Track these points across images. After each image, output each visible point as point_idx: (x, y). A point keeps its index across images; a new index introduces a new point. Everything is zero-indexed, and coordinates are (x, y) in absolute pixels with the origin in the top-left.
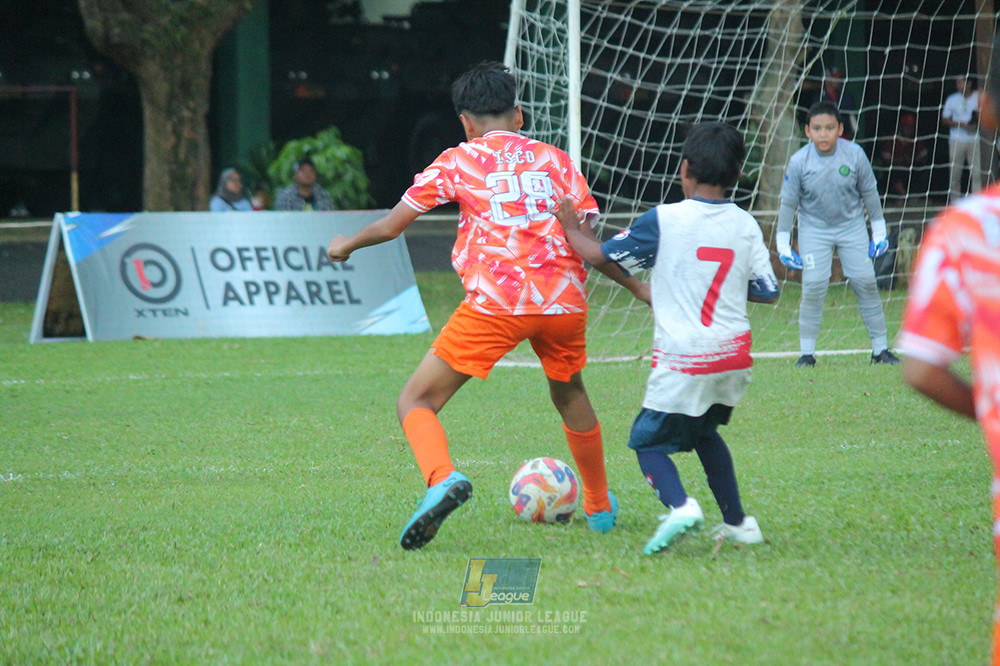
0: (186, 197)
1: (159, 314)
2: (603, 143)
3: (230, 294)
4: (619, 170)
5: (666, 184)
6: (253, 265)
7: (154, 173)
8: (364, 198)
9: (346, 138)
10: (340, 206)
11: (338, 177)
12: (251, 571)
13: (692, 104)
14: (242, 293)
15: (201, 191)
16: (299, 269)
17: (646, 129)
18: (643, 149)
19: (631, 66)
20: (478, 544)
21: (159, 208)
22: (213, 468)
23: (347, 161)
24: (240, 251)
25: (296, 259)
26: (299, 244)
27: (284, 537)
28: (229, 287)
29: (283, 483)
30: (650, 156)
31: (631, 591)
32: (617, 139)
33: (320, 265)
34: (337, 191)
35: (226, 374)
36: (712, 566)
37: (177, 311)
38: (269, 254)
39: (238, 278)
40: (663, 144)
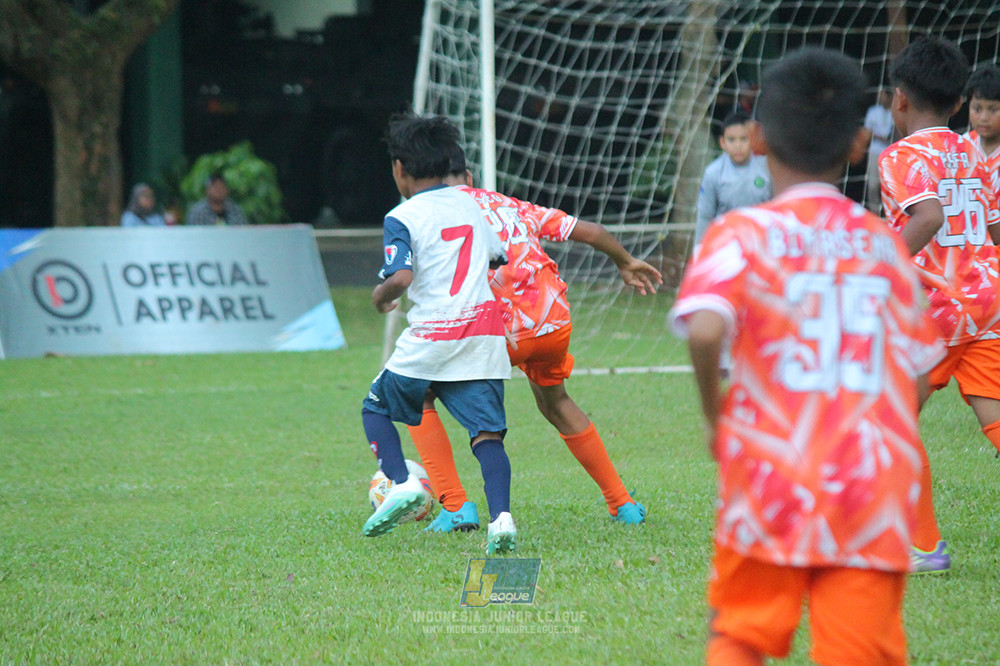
0: (98, 213)
1: (72, 331)
2: (517, 157)
3: (142, 310)
4: (534, 184)
5: (581, 198)
6: (165, 281)
7: (66, 188)
8: (278, 213)
9: (259, 152)
10: (253, 220)
11: (251, 192)
12: (165, 589)
14: (155, 309)
15: (113, 207)
16: (211, 284)
17: (560, 143)
18: (558, 163)
19: (545, 79)
20: (393, 559)
21: (71, 223)
22: (125, 486)
23: (261, 176)
24: (153, 267)
25: (209, 274)
26: (211, 259)
27: (198, 555)
28: (141, 304)
29: (196, 500)
30: (564, 170)
32: (531, 153)
33: (234, 280)
34: (250, 206)
35: (140, 391)
36: (628, 581)
37: (89, 328)
38: (181, 270)
39: (150, 294)
40: (577, 158)
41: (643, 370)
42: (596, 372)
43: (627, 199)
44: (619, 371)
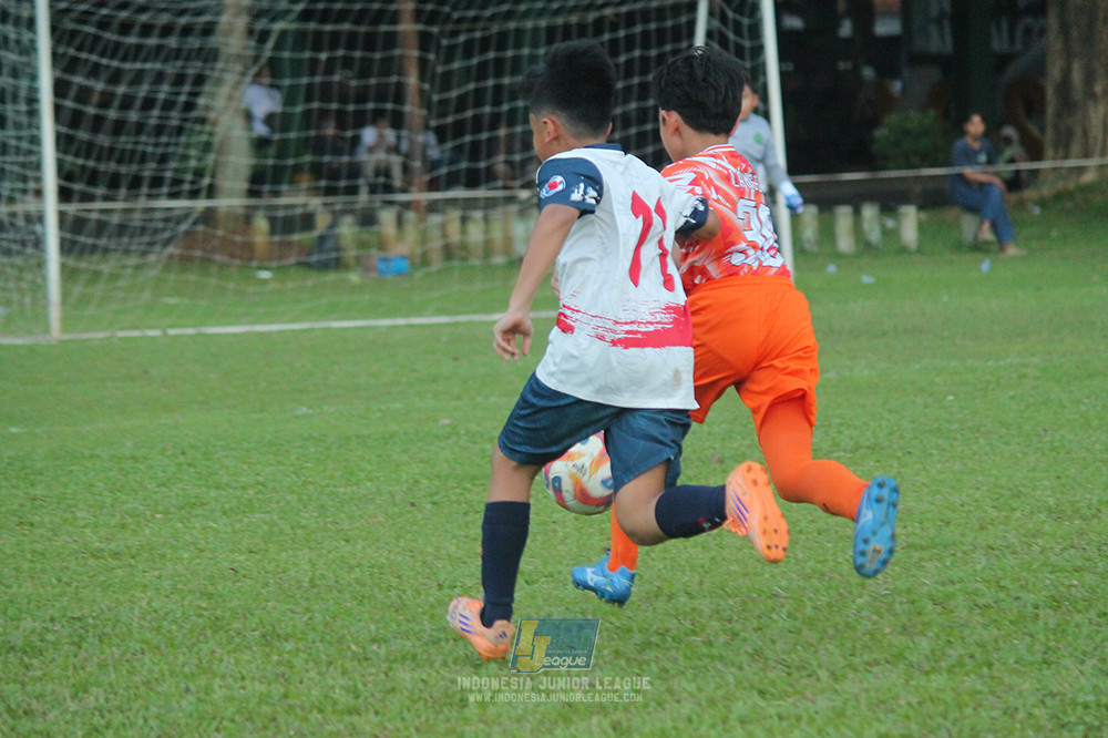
13: (149, 103)
17: (108, 126)
19: (95, 71)
30: (111, 150)
31: (112, 546)
41: (191, 331)
42: (152, 333)
43: (169, 174)
44: (172, 332)
